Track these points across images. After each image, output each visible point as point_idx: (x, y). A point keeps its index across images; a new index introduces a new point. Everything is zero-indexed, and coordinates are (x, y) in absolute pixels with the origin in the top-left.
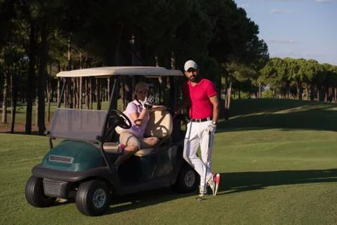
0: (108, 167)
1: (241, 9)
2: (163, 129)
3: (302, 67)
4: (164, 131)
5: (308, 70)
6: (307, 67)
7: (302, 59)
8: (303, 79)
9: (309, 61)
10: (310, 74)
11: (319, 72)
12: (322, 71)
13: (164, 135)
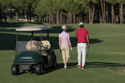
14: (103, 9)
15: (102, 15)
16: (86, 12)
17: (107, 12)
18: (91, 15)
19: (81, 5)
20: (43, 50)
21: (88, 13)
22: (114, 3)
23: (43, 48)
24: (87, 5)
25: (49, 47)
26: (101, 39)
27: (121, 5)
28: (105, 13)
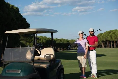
0: (36, 73)
1: (24, 18)
2: (51, 55)
3: (42, 39)
4: (52, 56)
5: (44, 40)
6: (44, 39)
7: (42, 36)
8: (43, 43)
9: (44, 37)
10: (45, 41)
11: (48, 40)
12: (49, 40)
13: (52, 58)
14: (108, 43)
15: (107, 46)
16: (101, 44)
17: (109, 45)
18: (103, 46)
19: (99, 42)
20: (45, 59)
21: (102, 45)
22: (112, 41)
23: (46, 58)
24: (102, 42)
25: (53, 56)
26: (105, 54)
27: (115, 42)
28: (108, 45)
